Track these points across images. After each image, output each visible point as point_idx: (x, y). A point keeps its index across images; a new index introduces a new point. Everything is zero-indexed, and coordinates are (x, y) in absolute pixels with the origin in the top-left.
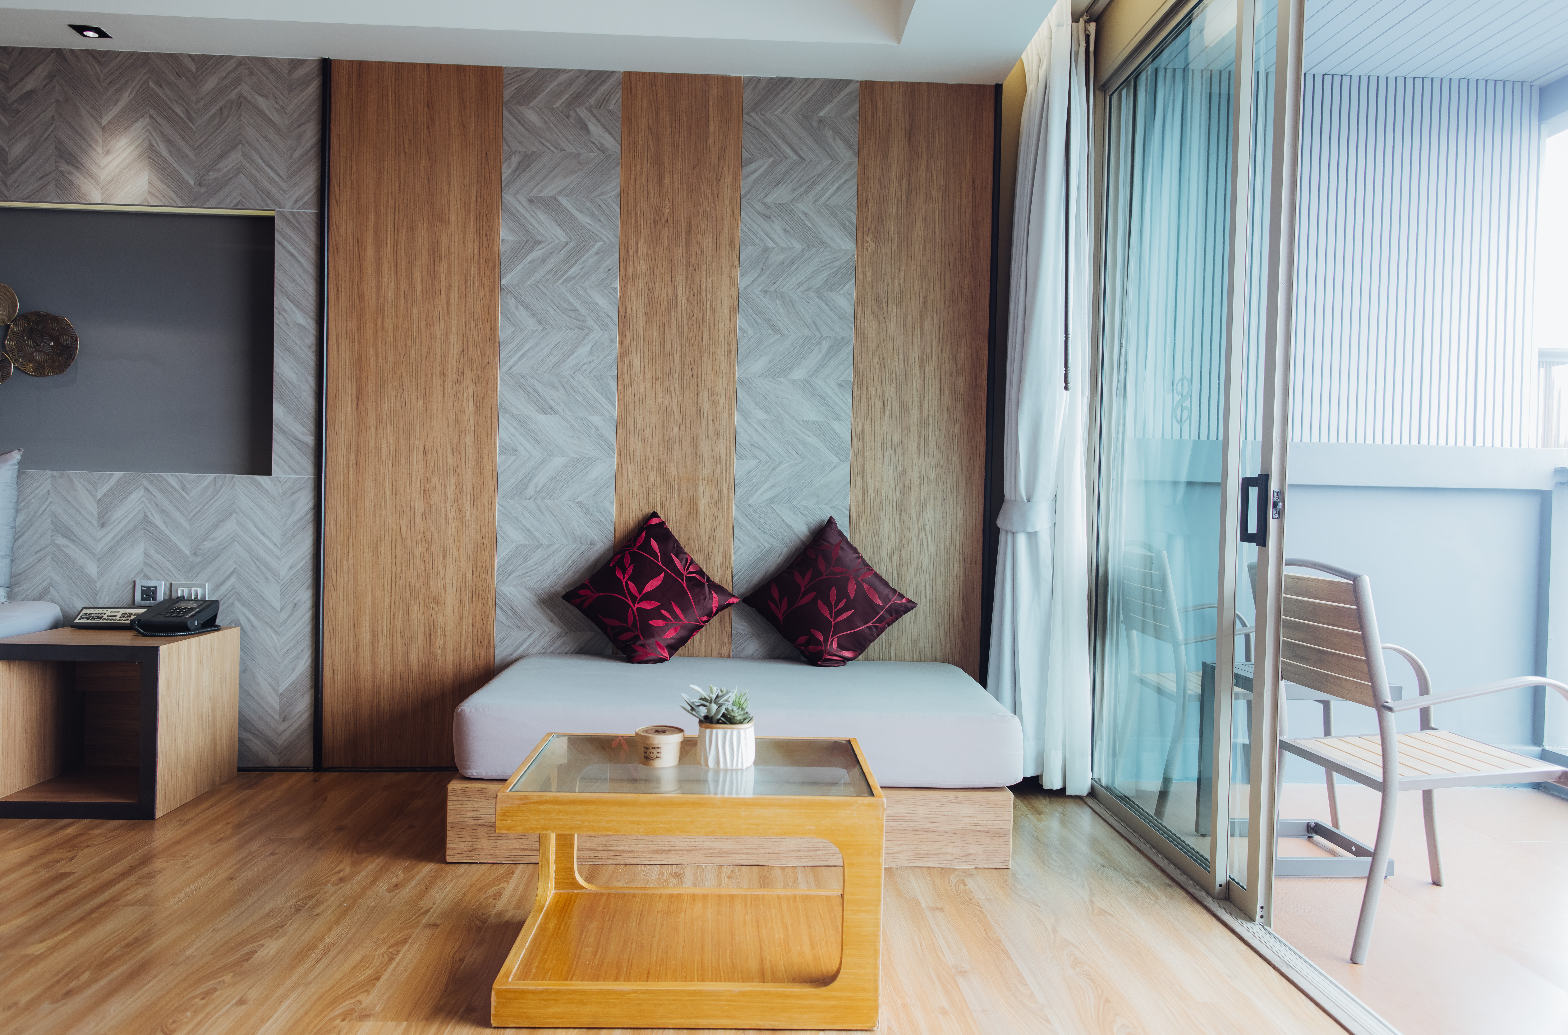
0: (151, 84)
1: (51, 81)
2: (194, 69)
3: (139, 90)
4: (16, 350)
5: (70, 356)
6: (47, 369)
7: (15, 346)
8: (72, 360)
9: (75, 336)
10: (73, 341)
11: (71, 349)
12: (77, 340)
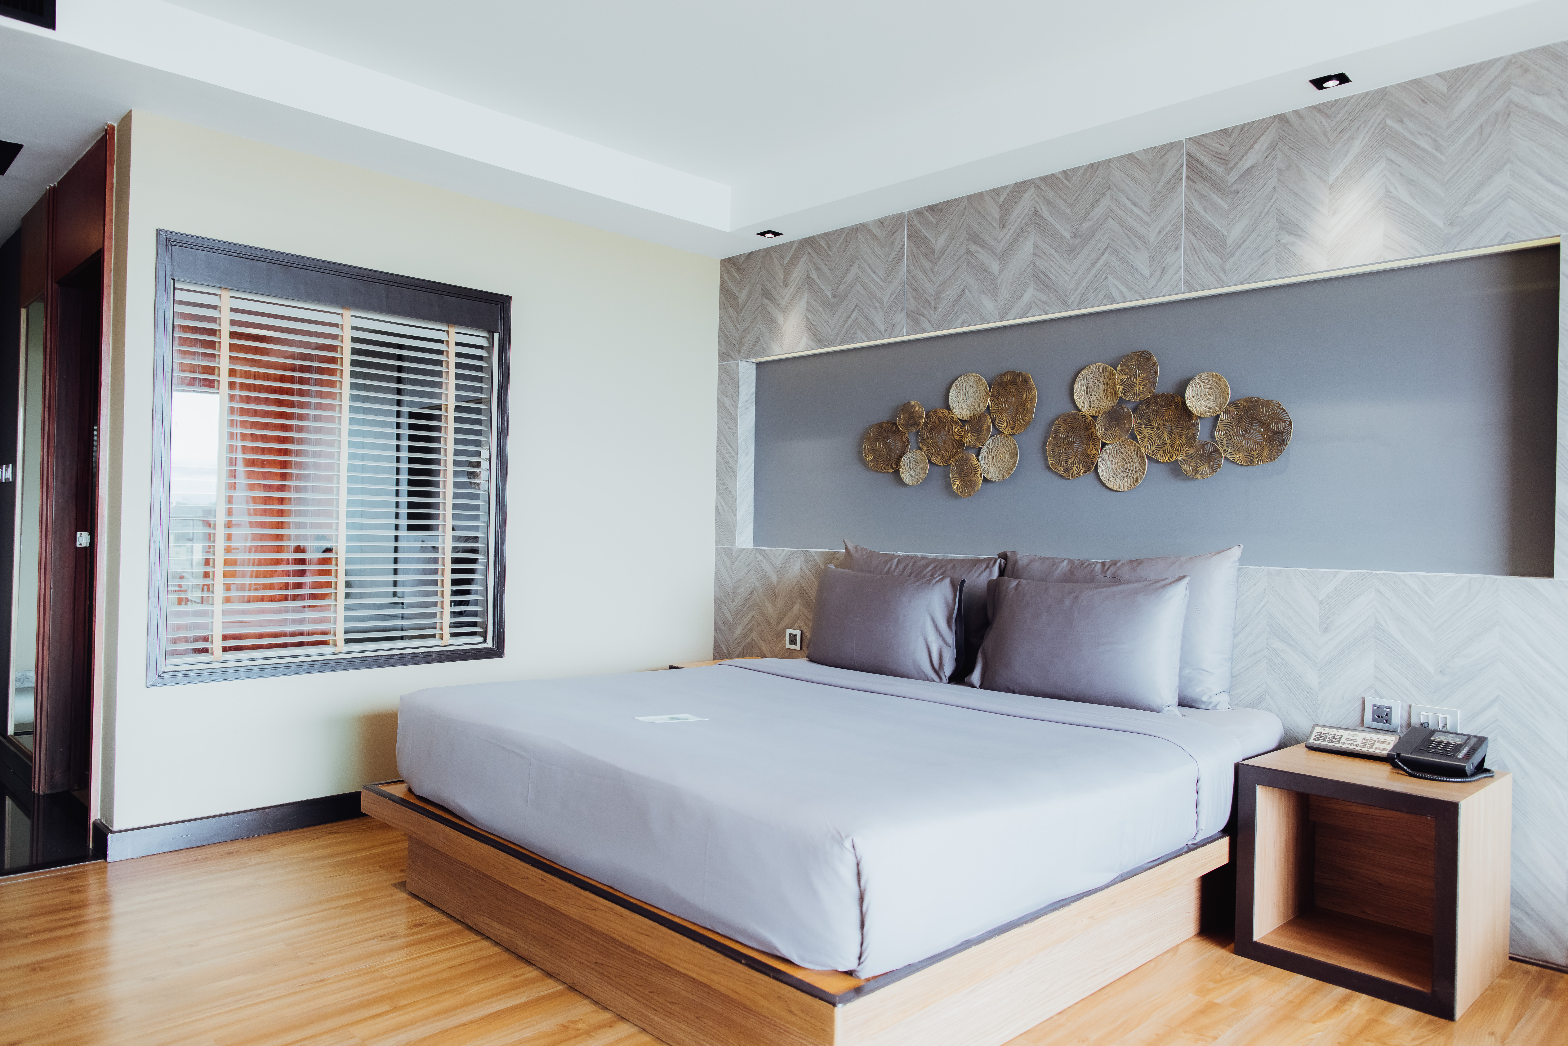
0: (1389, 122)
1: (1273, 150)
2: (1444, 89)
3: (1374, 133)
4: (1225, 440)
5: (1282, 442)
6: (1257, 458)
7: (1224, 436)
8: (1284, 446)
9: (1289, 420)
10: (1287, 426)
11: (1284, 434)
12: (1290, 424)
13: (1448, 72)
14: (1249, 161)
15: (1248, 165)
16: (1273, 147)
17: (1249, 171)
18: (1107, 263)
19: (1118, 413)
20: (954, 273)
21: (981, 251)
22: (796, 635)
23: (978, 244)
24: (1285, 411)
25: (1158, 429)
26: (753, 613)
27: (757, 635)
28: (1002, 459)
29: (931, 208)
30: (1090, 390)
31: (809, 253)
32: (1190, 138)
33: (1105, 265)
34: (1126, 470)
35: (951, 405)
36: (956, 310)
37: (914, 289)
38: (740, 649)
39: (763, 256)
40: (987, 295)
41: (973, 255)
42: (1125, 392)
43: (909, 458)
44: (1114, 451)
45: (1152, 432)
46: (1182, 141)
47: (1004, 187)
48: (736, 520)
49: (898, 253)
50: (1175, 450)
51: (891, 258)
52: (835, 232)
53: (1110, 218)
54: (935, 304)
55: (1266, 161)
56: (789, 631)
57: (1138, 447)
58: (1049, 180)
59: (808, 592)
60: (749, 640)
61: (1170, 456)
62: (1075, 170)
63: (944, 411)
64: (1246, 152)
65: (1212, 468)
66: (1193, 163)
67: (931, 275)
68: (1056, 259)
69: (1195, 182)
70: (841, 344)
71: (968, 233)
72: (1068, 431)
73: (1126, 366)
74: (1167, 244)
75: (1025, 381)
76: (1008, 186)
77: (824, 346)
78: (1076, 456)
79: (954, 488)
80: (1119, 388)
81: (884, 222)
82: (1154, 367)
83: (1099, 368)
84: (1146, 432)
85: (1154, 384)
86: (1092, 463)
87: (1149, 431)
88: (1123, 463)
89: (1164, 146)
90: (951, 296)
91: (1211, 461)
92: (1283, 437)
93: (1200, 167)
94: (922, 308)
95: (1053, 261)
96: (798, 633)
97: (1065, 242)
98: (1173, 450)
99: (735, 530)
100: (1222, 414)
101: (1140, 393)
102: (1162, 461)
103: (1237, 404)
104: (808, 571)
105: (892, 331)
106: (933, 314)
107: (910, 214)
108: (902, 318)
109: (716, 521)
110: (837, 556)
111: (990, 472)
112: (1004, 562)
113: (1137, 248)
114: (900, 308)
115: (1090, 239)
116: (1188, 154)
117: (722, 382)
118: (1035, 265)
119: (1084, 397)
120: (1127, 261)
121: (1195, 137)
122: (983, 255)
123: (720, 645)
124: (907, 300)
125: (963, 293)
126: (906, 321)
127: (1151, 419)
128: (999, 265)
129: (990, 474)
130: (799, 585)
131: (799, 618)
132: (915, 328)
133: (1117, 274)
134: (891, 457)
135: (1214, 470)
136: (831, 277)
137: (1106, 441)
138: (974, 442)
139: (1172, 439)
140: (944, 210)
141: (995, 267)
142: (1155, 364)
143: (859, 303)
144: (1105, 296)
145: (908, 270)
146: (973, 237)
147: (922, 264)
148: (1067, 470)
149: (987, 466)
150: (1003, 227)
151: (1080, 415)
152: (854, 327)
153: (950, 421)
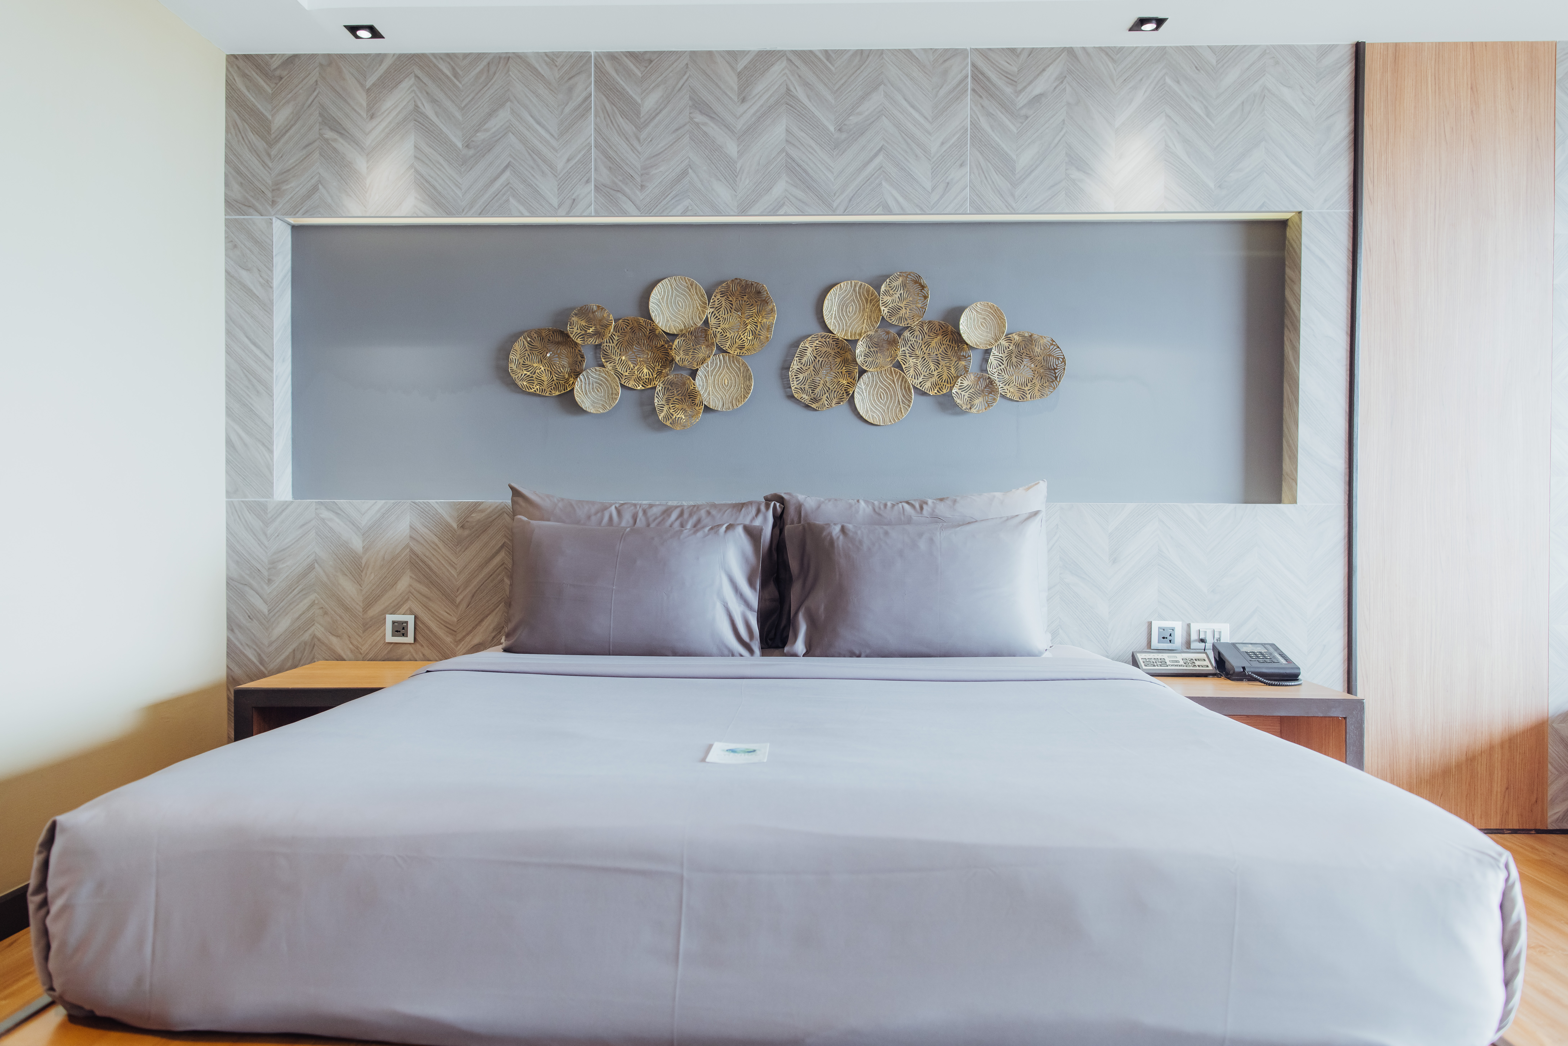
0: (1168, 81)
1: (1062, 82)
2: (1214, 62)
3: (1155, 88)
4: (997, 374)
5: (1054, 379)
6: (1029, 393)
7: (995, 370)
9: (1063, 357)
10: (1060, 362)
11: (1056, 371)
12: (1064, 361)
13: (1217, 46)
14: (1039, 87)
15: (1037, 91)
16: (1061, 79)
17: (1038, 98)
18: (881, 167)
19: (881, 338)
20: (671, 145)
21: (712, 124)
22: (407, 622)
23: (707, 115)
24: (1059, 348)
25: (924, 359)
26: (313, 596)
27: (323, 629)
28: (726, 384)
29: (633, 55)
30: (842, 310)
31: (417, 77)
32: (976, 48)
33: (878, 170)
34: (886, 403)
35: (653, 315)
36: (674, 193)
37: (609, 158)
38: (287, 653)
39: (321, 65)
40: (721, 180)
41: (700, 128)
42: (890, 315)
43: (588, 377)
44: (873, 381)
45: (917, 362)
46: (966, 50)
47: (744, 51)
48: (272, 459)
49: (580, 105)
50: (944, 382)
51: (567, 110)
52: (466, 56)
53: (884, 117)
54: (642, 182)
55: (1055, 92)
56: (390, 618)
57: (903, 377)
58: (806, 57)
59: (426, 559)
60: (306, 637)
61: (939, 388)
62: (840, 53)
63: (642, 320)
64: (1036, 78)
65: (987, 402)
66: (978, 76)
67: (635, 143)
68: (816, 152)
69: (981, 97)
70: (480, 215)
71: (691, 98)
72: (815, 355)
73: (890, 287)
74: (951, 158)
75: (759, 292)
76: (749, 51)
77: (449, 214)
78: (825, 384)
79: (660, 418)
80: (884, 310)
81: (555, 58)
82: (923, 291)
83: (855, 286)
84: (911, 361)
85: (924, 310)
86: (846, 393)
87: (914, 360)
88: (883, 394)
89: (946, 50)
90: (667, 174)
91: (986, 395)
92: (1055, 373)
93: (987, 83)
94: (620, 184)
95: (812, 154)
96: (410, 619)
97: (828, 134)
98: (942, 382)
99: (272, 474)
100: (994, 347)
101: (907, 318)
102: (930, 393)
103: (1010, 337)
104: (426, 530)
105: (572, 207)
106: (638, 192)
107: (599, 56)
108: (587, 193)
109: (228, 462)
110: (481, 508)
111: (711, 399)
112: (779, 506)
113: (917, 156)
114: (585, 179)
115: (859, 137)
116: (974, 65)
117: (235, 246)
118: (787, 154)
119: (835, 318)
120: (905, 168)
121: (982, 49)
122: (713, 130)
123: (240, 650)
124: (596, 170)
125: (684, 173)
126: (595, 197)
127: (916, 347)
128: (738, 146)
129: (711, 401)
130: (408, 550)
131: (410, 598)
132: (610, 208)
133: (894, 181)
134: (554, 376)
135: (990, 405)
136: (460, 118)
137: (865, 368)
138: (689, 361)
139: (940, 370)
140: (654, 62)
141: (732, 148)
142: (925, 287)
143: (513, 161)
144: (879, 204)
145: (598, 130)
146: (700, 105)
147: (620, 126)
148: (815, 400)
149: (708, 391)
150: (743, 100)
151: (831, 337)
152: (504, 194)
153: (650, 333)
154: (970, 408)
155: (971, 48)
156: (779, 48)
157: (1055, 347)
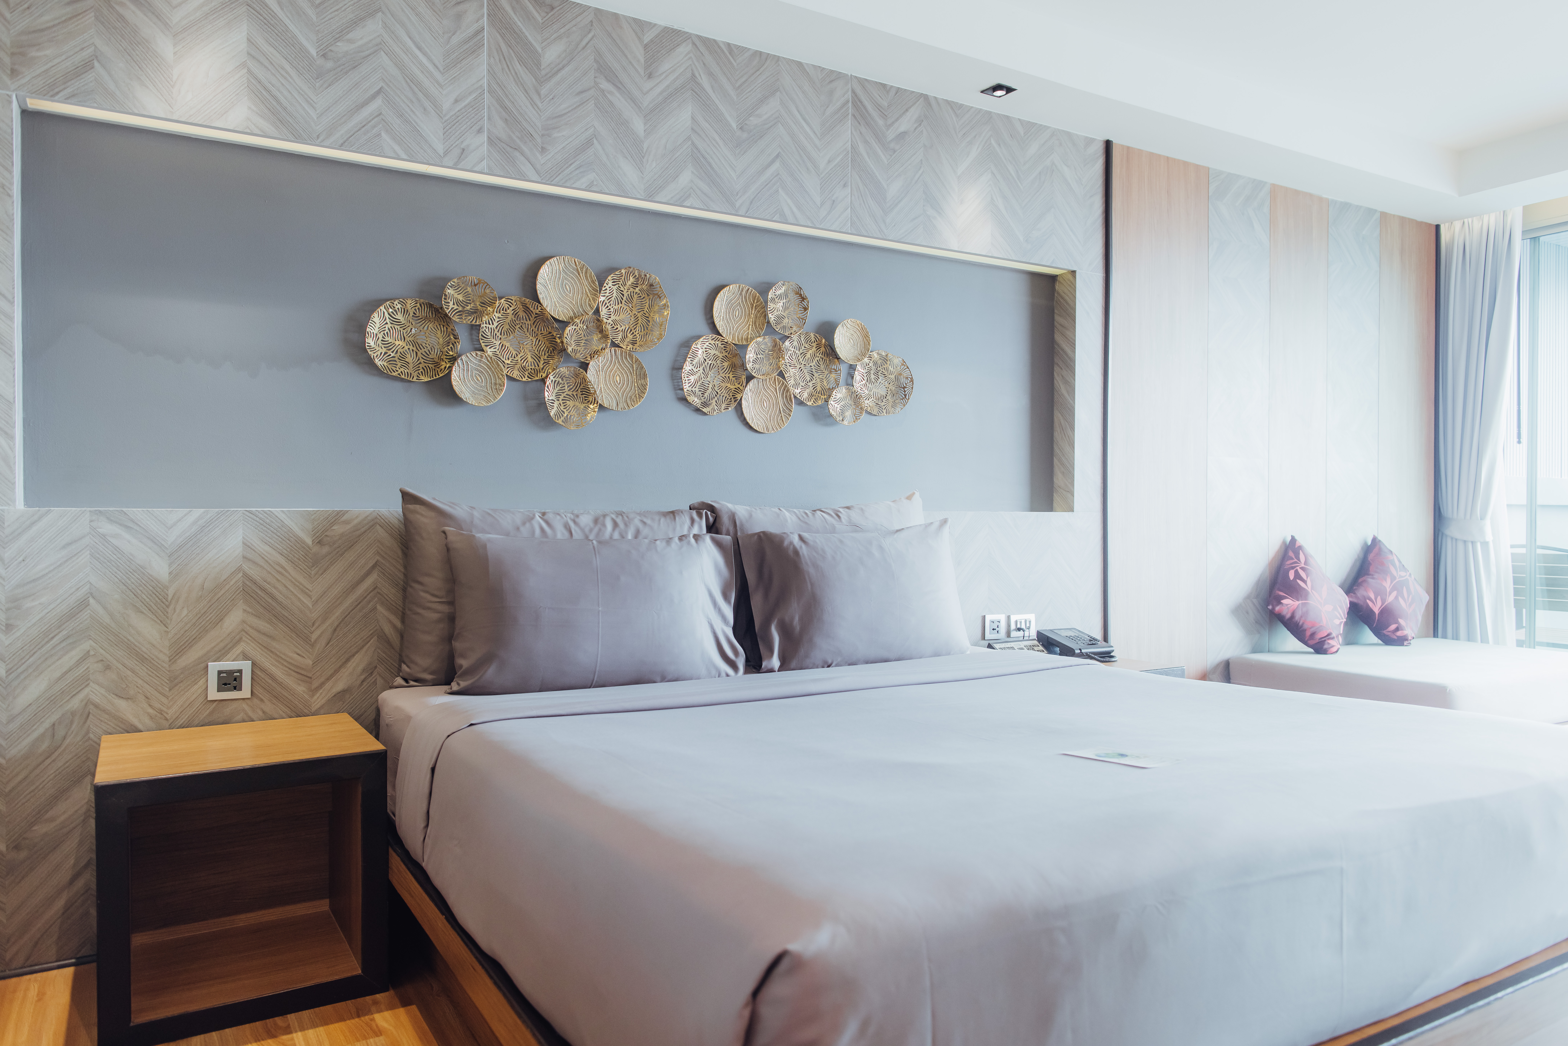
0: (993, 142)
1: (920, 125)
3: (984, 146)
5: (904, 397)
6: (885, 409)
7: (859, 385)
8: (906, 401)
9: (911, 377)
10: (909, 382)
11: (906, 389)
12: (912, 381)
14: (903, 125)
15: (902, 129)
16: (919, 121)
17: (902, 136)
18: (778, 174)
20: (575, 108)
21: (618, 95)
22: (240, 671)
23: (613, 84)
24: (908, 368)
25: (801, 369)
26: (86, 645)
27: (103, 691)
28: (618, 381)
30: (729, 313)
32: (855, 76)
33: (776, 176)
34: (768, 410)
35: (540, 297)
36: (578, 162)
37: (505, 108)
38: (41, 730)
40: (627, 158)
41: (605, 96)
42: (775, 323)
43: (467, 364)
44: (759, 387)
45: (795, 371)
46: (847, 75)
47: (650, 23)
49: (470, 39)
50: (819, 393)
51: (455, 40)
53: (780, 124)
54: (542, 143)
55: (915, 133)
56: (214, 667)
57: (786, 386)
58: (710, 45)
59: (267, 586)
60: (75, 703)
61: (816, 399)
62: (744, 50)
63: (528, 301)
64: (901, 116)
65: (855, 416)
66: (857, 102)
67: (535, 98)
68: (719, 146)
69: (859, 123)
71: (596, 61)
72: (706, 358)
73: (775, 295)
74: (836, 177)
75: (652, 285)
76: (655, 25)
77: (298, 139)
78: (713, 389)
79: (552, 415)
80: (771, 317)
82: (803, 302)
83: (741, 291)
84: (791, 371)
85: (804, 321)
86: (734, 398)
88: (766, 402)
89: (832, 72)
90: (571, 139)
91: (854, 409)
92: (905, 391)
93: (864, 112)
94: (518, 141)
95: (715, 148)
96: (246, 666)
97: (731, 130)
100: (858, 363)
101: (790, 328)
102: (808, 404)
103: (871, 355)
104: (267, 548)
105: (459, 160)
106: (538, 155)
108: (478, 144)
110: (344, 518)
111: (604, 397)
112: (709, 514)
113: (808, 169)
114: (477, 127)
115: (758, 139)
116: (854, 92)
118: (693, 144)
119: (725, 321)
120: (798, 180)
121: (860, 78)
122: (619, 101)
124: (489, 119)
125: (588, 143)
126: (489, 151)
127: (794, 357)
128: (645, 124)
129: (604, 399)
130: (241, 574)
131: (244, 638)
132: (506, 166)
133: (788, 190)
134: (421, 358)
135: (857, 418)
136: (314, 17)
137: (754, 375)
138: (582, 353)
139: (814, 382)
140: (555, 10)
141: (639, 126)
142: (805, 299)
143: (386, 88)
144: (776, 211)
145: (491, 72)
146: (604, 70)
147: (518, 74)
148: (705, 404)
149: (599, 388)
150: (650, 76)
151: (721, 340)
152: (374, 127)
153: (535, 317)
154: (843, 420)
155: (851, 75)
156: (686, 30)
157: (905, 367)
